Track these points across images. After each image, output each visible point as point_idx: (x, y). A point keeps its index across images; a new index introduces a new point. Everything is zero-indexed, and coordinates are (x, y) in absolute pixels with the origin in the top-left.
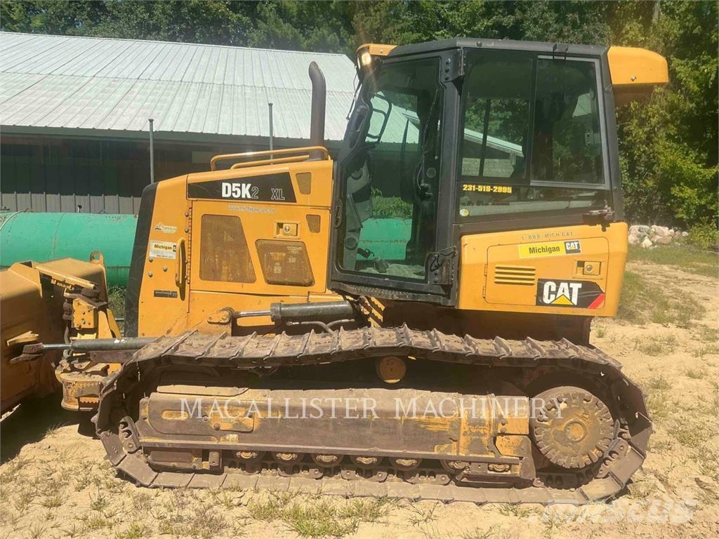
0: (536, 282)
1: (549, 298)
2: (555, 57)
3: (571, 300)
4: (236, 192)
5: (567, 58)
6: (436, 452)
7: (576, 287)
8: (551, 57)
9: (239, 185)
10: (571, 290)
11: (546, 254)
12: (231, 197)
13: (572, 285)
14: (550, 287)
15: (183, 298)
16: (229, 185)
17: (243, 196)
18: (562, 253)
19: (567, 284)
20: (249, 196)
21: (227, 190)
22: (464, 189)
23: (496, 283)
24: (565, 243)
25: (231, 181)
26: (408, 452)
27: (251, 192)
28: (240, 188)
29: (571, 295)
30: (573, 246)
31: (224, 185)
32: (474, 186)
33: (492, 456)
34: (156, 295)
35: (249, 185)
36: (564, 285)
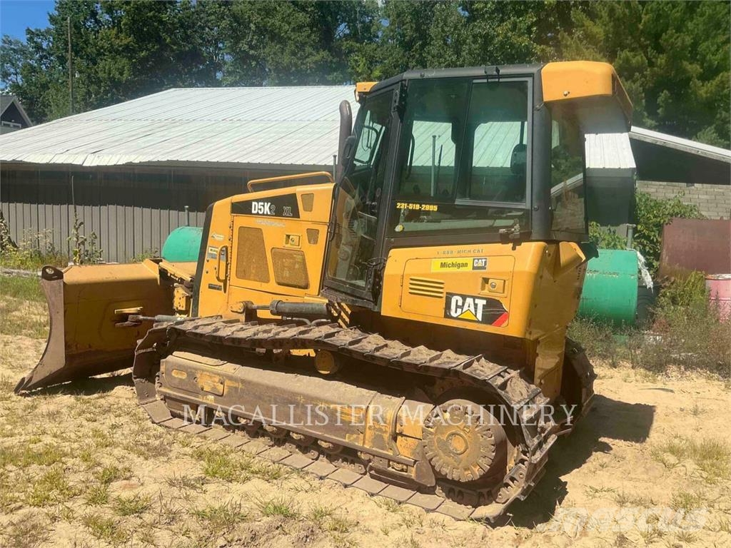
0: (444, 295)
1: (456, 312)
2: (489, 80)
3: (476, 316)
4: (261, 209)
5: (501, 80)
6: (347, 440)
7: (481, 303)
8: (485, 81)
9: (262, 204)
10: (476, 305)
11: (455, 270)
12: (258, 214)
13: (477, 301)
14: (457, 301)
15: (225, 292)
16: (256, 203)
17: (265, 213)
18: (469, 268)
19: (472, 299)
20: (269, 213)
21: (256, 207)
22: (398, 207)
23: (410, 293)
24: (474, 260)
25: (258, 201)
26: (326, 435)
27: (270, 210)
28: (264, 206)
29: (476, 311)
30: (481, 263)
31: (254, 203)
32: (406, 205)
33: (390, 453)
34: (210, 287)
35: (269, 204)
36: (469, 301)
